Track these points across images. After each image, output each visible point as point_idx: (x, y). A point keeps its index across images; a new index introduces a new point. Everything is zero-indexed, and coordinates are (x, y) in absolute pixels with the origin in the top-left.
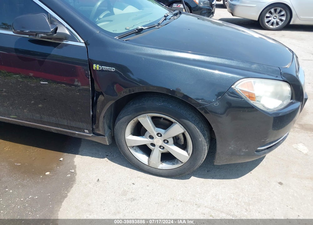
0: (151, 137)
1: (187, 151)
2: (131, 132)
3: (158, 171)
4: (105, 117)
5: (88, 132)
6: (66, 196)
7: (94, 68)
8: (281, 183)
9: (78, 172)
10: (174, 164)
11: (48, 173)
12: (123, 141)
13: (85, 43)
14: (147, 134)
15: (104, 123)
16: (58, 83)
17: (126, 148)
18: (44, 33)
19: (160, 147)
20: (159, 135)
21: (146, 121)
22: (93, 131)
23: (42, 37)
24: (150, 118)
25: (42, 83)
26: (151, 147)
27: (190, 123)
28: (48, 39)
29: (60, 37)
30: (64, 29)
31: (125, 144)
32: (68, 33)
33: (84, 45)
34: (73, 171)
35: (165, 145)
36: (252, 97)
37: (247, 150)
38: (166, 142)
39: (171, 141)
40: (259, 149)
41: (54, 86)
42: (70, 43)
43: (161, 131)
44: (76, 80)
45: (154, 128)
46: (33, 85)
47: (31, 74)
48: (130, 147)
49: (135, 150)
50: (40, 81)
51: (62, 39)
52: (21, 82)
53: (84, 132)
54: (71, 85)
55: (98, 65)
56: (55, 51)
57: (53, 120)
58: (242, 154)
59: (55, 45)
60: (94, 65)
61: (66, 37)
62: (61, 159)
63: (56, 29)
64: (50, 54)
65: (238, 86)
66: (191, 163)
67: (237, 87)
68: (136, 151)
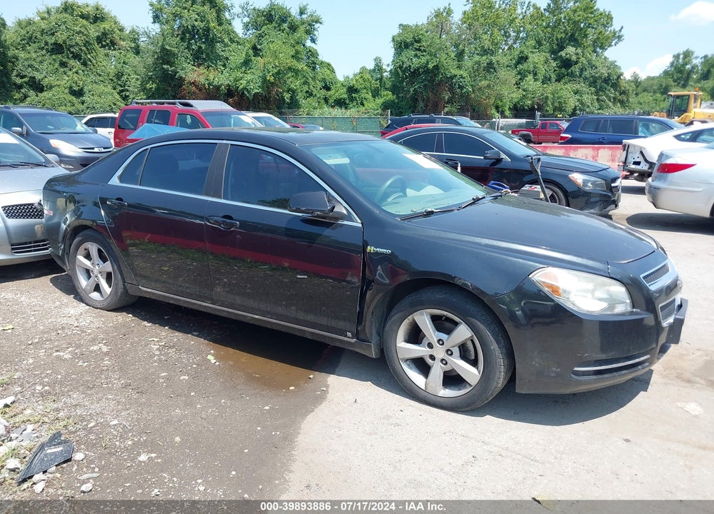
0: (430, 346)
1: (477, 368)
2: (404, 338)
3: (438, 399)
4: (374, 314)
5: (351, 336)
6: (313, 411)
7: (368, 251)
8: (627, 441)
9: (330, 390)
10: (460, 390)
11: (292, 388)
12: (393, 349)
13: (362, 223)
14: (425, 342)
15: (372, 323)
16: (322, 277)
17: (397, 362)
18: (320, 211)
19: (442, 360)
20: (441, 343)
21: (423, 319)
22: (356, 335)
23: (318, 216)
24: (429, 317)
25: (299, 277)
26: (429, 361)
27: (479, 323)
28: (323, 218)
29: (336, 216)
30: (342, 208)
31: (395, 355)
32: (345, 212)
33: (360, 225)
34: (324, 389)
35: (447, 358)
36: (555, 290)
37: (559, 370)
38: (449, 353)
39: (456, 351)
40: (576, 369)
41: (316, 281)
42: (345, 223)
43: (443, 336)
44: (350, 273)
45: (434, 332)
46: (286, 280)
47: (286, 265)
48: (402, 360)
49: (409, 365)
50: (297, 274)
51: (337, 219)
52: (270, 276)
53: (346, 336)
54: (340, 281)
55: (373, 248)
56: (327, 232)
57: (311, 318)
58: (552, 375)
59: (328, 225)
60: (369, 247)
61: (343, 217)
62: (311, 376)
63: (334, 208)
64: (321, 235)
65: (537, 275)
66: (482, 386)
67: (535, 277)
68: (411, 368)
